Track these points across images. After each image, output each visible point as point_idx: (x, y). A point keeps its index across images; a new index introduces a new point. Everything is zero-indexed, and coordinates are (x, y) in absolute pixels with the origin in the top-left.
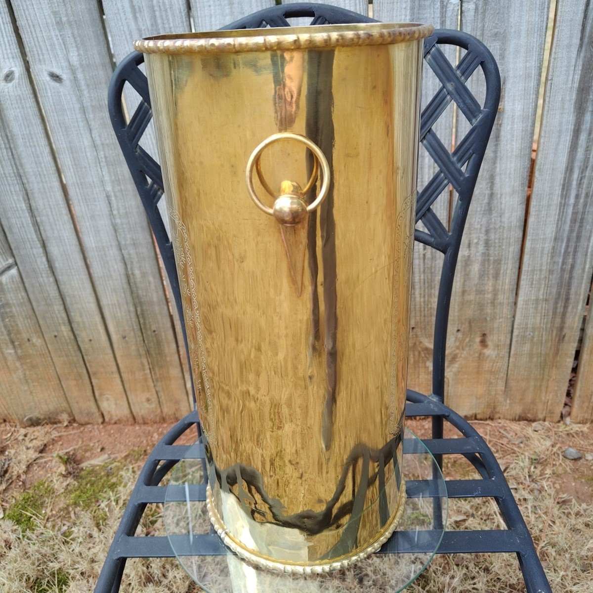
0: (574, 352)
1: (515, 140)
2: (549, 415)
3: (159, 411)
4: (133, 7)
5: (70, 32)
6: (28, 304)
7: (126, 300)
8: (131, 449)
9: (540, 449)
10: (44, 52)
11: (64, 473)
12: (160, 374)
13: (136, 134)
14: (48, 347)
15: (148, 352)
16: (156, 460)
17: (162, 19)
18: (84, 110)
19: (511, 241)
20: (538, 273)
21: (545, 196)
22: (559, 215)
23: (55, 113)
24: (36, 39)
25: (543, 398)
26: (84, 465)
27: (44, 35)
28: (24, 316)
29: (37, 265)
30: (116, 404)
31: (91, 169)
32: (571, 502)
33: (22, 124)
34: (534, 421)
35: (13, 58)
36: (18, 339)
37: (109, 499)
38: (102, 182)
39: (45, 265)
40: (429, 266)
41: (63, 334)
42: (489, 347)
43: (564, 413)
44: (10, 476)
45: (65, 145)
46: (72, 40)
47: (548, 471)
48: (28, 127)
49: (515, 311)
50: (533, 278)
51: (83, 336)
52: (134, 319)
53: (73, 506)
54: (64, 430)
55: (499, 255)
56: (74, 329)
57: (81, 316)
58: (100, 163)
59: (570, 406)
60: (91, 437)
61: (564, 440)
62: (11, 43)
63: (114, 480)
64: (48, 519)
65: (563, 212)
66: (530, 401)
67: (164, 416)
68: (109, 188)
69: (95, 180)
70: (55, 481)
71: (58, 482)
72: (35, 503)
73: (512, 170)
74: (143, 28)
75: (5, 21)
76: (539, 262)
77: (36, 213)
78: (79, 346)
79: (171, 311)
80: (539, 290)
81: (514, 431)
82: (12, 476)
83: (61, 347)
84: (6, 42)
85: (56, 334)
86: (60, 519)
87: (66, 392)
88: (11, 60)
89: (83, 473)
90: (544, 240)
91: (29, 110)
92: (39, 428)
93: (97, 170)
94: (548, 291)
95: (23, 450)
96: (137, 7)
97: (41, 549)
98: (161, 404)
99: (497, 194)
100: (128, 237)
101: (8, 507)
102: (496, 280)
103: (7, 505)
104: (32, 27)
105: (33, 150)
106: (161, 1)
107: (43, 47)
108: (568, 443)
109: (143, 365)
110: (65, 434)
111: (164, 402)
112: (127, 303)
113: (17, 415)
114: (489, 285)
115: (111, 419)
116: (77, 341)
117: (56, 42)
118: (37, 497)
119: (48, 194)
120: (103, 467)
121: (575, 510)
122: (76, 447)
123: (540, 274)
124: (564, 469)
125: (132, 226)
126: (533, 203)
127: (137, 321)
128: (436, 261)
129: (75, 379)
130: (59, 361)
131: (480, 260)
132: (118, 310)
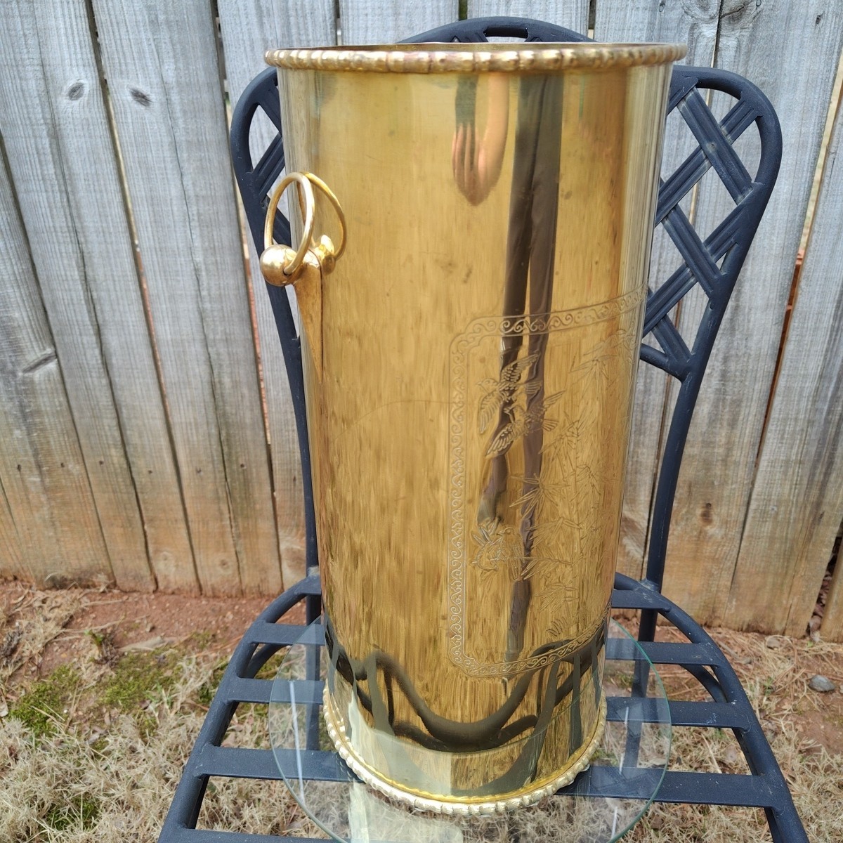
0: (833, 540)
1: (776, 234)
2: (790, 627)
3: (237, 580)
4: (259, 8)
5: (167, 36)
6: (66, 413)
7: (207, 418)
8: (193, 631)
9: (776, 674)
10: (129, 61)
11: (96, 658)
12: (244, 528)
13: (265, 181)
14: (88, 478)
15: (230, 494)
16: (253, 643)
17: (298, 28)
18: (175, 147)
19: (758, 375)
20: (793, 423)
21: (811, 316)
22: (829, 343)
23: (135, 148)
24: (119, 42)
25: (784, 602)
26: (126, 649)
27: (131, 37)
28: (59, 430)
29: (86, 359)
30: (177, 566)
31: (177, 229)
32: (820, 751)
33: (87, 159)
34: (769, 634)
35: (84, 66)
36: (47, 462)
37: (161, 700)
38: (191, 249)
39: (97, 360)
40: (640, 402)
41: (112, 461)
42: (714, 523)
43: (811, 625)
44: (19, 657)
45: (143, 193)
46: (170, 47)
47: (787, 706)
48: (95, 163)
49: (755, 476)
50: (784, 430)
51: (140, 465)
52: (215, 446)
53: (108, 706)
54: (98, 598)
55: (739, 394)
56: (129, 455)
57: (141, 437)
58: (190, 222)
59: (821, 617)
60: (137, 610)
61: (810, 663)
62: (83, 45)
63: (168, 673)
64: (71, 721)
65: (835, 340)
66: (764, 605)
67: (244, 588)
68: (199, 258)
69: (181, 245)
70: (83, 668)
71: (88, 671)
72: (54, 698)
73: (769, 275)
74: (270, 38)
75: (78, 14)
76: (795, 407)
77: (93, 286)
78: (132, 479)
79: (269, 438)
80: (792, 448)
81: (739, 646)
82: (22, 657)
83: (107, 479)
84: (77, 43)
85: (103, 460)
86: (88, 724)
87: (108, 544)
88: (81, 68)
89: (124, 660)
90: (805, 376)
91: (99, 140)
92: (64, 592)
93: (185, 232)
94: (804, 450)
95: (39, 622)
96: (264, 9)
97: (61, 764)
98: (241, 570)
99: (745, 308)
100: (220, 329)
101: (14, 701)
102: (733, 428)
103: (14, 699)
104: (115, 25)
105: (98, 196)
106: (299, 3)
107: (128, 54)
108: (816, 668)
109: (221, 514)
110: (100, 603)
111: (246, 568)
112: (208, 423)
113: (34, 571)
114: (721, 436)
115: (167, 587)
116: (131, 472)
117: (146, 49)
118: (57, 689)
119: (113, 261)
120: (153, 655)
121: (825, 763)
122: (117, 623)
123: (795, 426)
124: (810, 704)
125: (226, 315)
126: (794, 324)
127: (220, 449)
128: (650, 395)
129: (122, 526)
130: (102, 499)
131: (712, 398)
132: (194, 431)
